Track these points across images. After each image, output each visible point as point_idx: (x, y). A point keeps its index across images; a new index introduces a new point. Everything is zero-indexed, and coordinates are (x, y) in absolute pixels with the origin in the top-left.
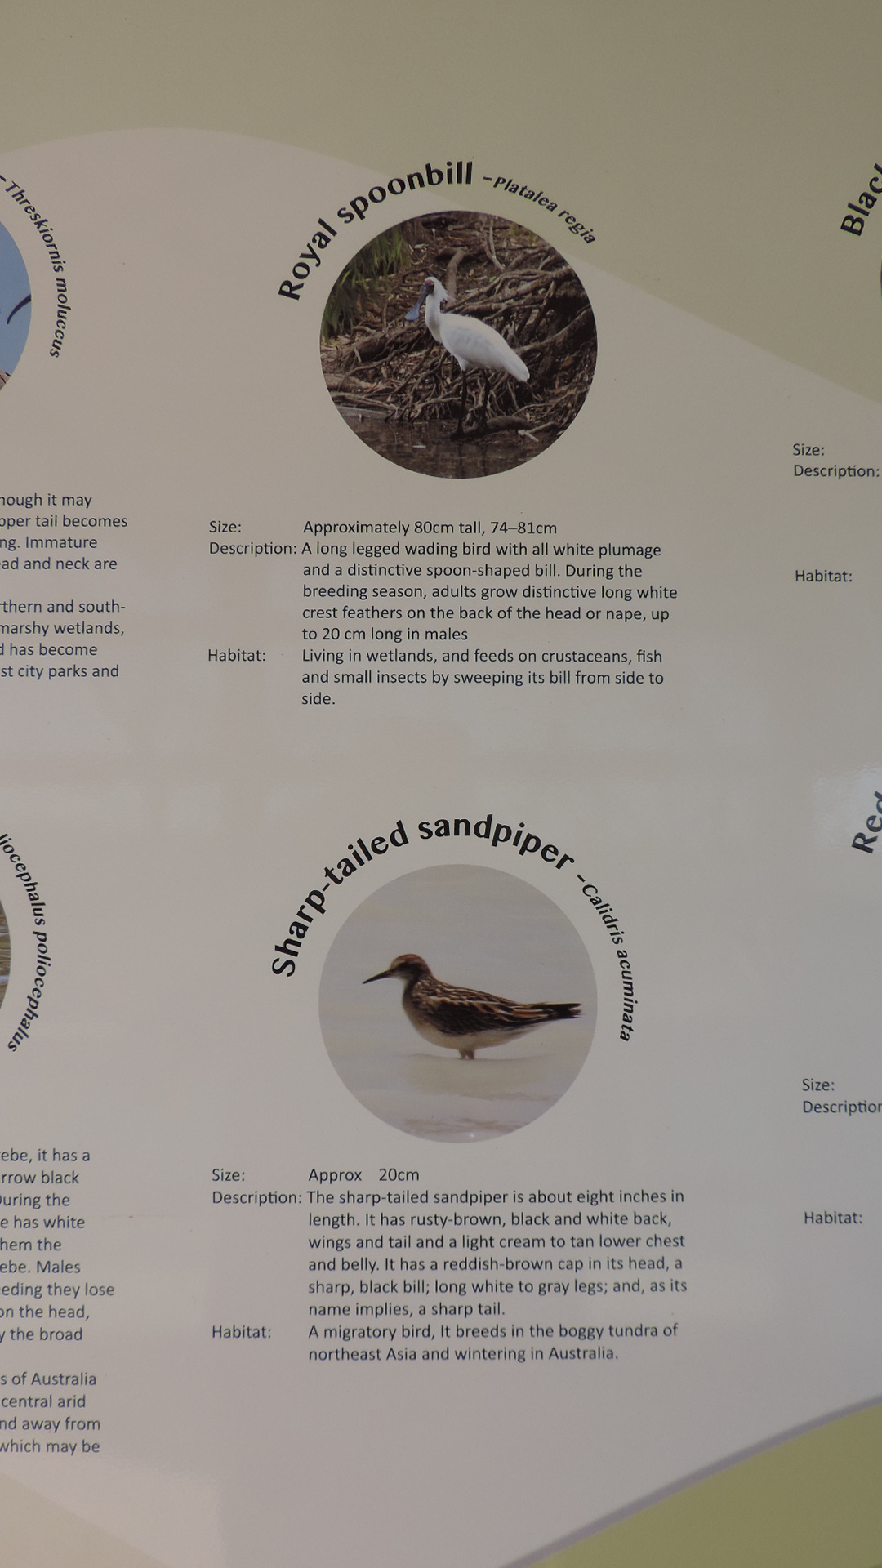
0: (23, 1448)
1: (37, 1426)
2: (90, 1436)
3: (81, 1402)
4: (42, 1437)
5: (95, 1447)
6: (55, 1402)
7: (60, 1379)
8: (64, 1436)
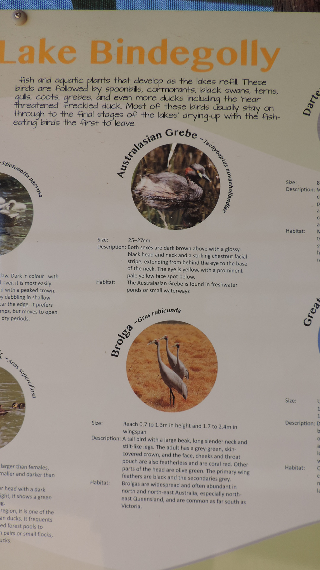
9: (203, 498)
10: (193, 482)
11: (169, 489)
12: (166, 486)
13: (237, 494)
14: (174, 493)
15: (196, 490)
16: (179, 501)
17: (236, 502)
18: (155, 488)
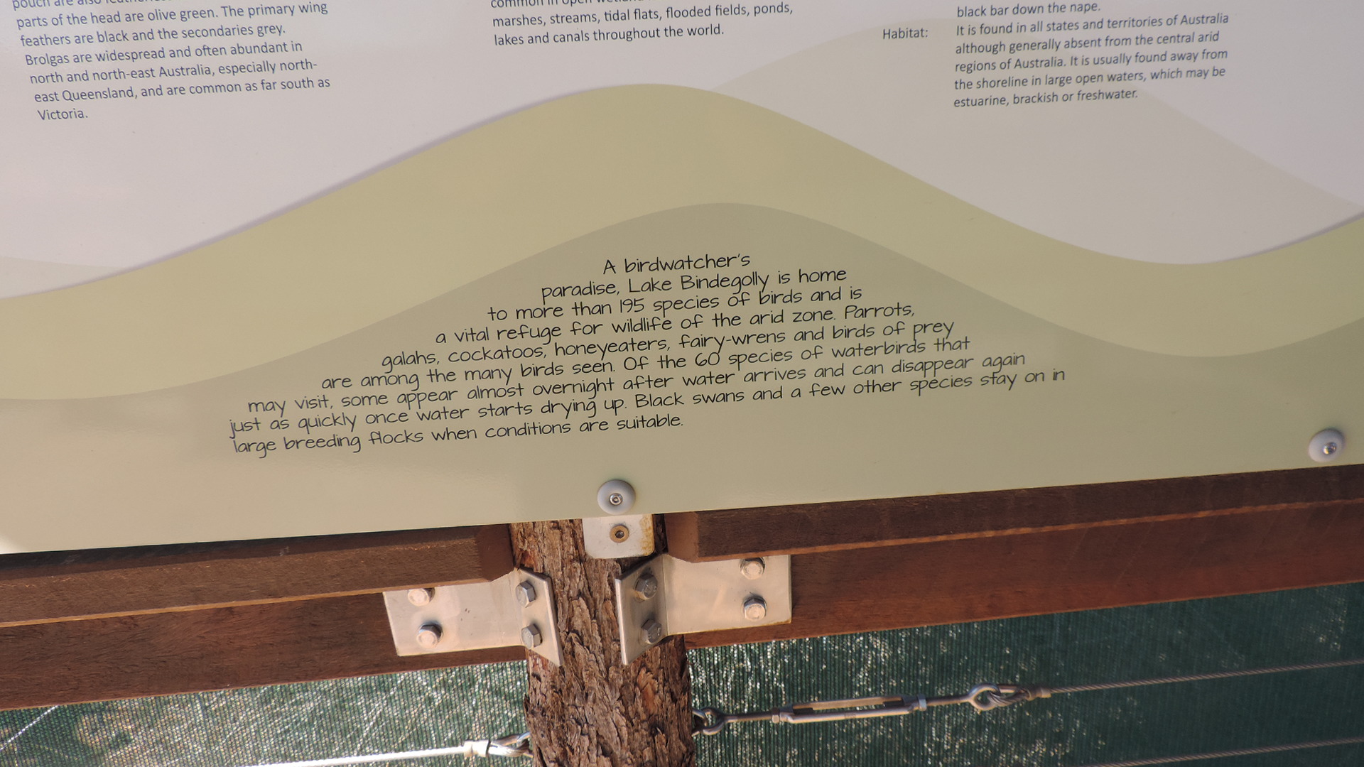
0: (1170, 75)
1: (1181, 57)
2: (1219, 63)
3: (1215, 37)
4: (1184, 65)
5: (1221, 72)
6: (1197, 37)
7: (1201, 20)
8: (1201, 64)
9: (227, 79)
10: (195, 43)
11: (142, 64)
12: (134, 56)
13: (306, 64)
14: (156, 73)
15: (205, 61)
16: (171, 92)
17: (306, 83)
18: (107, 66)
